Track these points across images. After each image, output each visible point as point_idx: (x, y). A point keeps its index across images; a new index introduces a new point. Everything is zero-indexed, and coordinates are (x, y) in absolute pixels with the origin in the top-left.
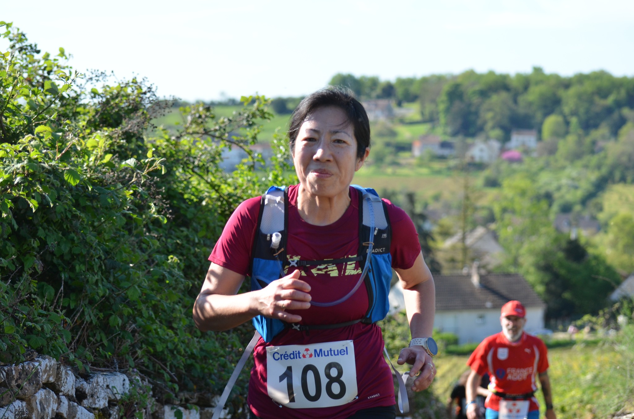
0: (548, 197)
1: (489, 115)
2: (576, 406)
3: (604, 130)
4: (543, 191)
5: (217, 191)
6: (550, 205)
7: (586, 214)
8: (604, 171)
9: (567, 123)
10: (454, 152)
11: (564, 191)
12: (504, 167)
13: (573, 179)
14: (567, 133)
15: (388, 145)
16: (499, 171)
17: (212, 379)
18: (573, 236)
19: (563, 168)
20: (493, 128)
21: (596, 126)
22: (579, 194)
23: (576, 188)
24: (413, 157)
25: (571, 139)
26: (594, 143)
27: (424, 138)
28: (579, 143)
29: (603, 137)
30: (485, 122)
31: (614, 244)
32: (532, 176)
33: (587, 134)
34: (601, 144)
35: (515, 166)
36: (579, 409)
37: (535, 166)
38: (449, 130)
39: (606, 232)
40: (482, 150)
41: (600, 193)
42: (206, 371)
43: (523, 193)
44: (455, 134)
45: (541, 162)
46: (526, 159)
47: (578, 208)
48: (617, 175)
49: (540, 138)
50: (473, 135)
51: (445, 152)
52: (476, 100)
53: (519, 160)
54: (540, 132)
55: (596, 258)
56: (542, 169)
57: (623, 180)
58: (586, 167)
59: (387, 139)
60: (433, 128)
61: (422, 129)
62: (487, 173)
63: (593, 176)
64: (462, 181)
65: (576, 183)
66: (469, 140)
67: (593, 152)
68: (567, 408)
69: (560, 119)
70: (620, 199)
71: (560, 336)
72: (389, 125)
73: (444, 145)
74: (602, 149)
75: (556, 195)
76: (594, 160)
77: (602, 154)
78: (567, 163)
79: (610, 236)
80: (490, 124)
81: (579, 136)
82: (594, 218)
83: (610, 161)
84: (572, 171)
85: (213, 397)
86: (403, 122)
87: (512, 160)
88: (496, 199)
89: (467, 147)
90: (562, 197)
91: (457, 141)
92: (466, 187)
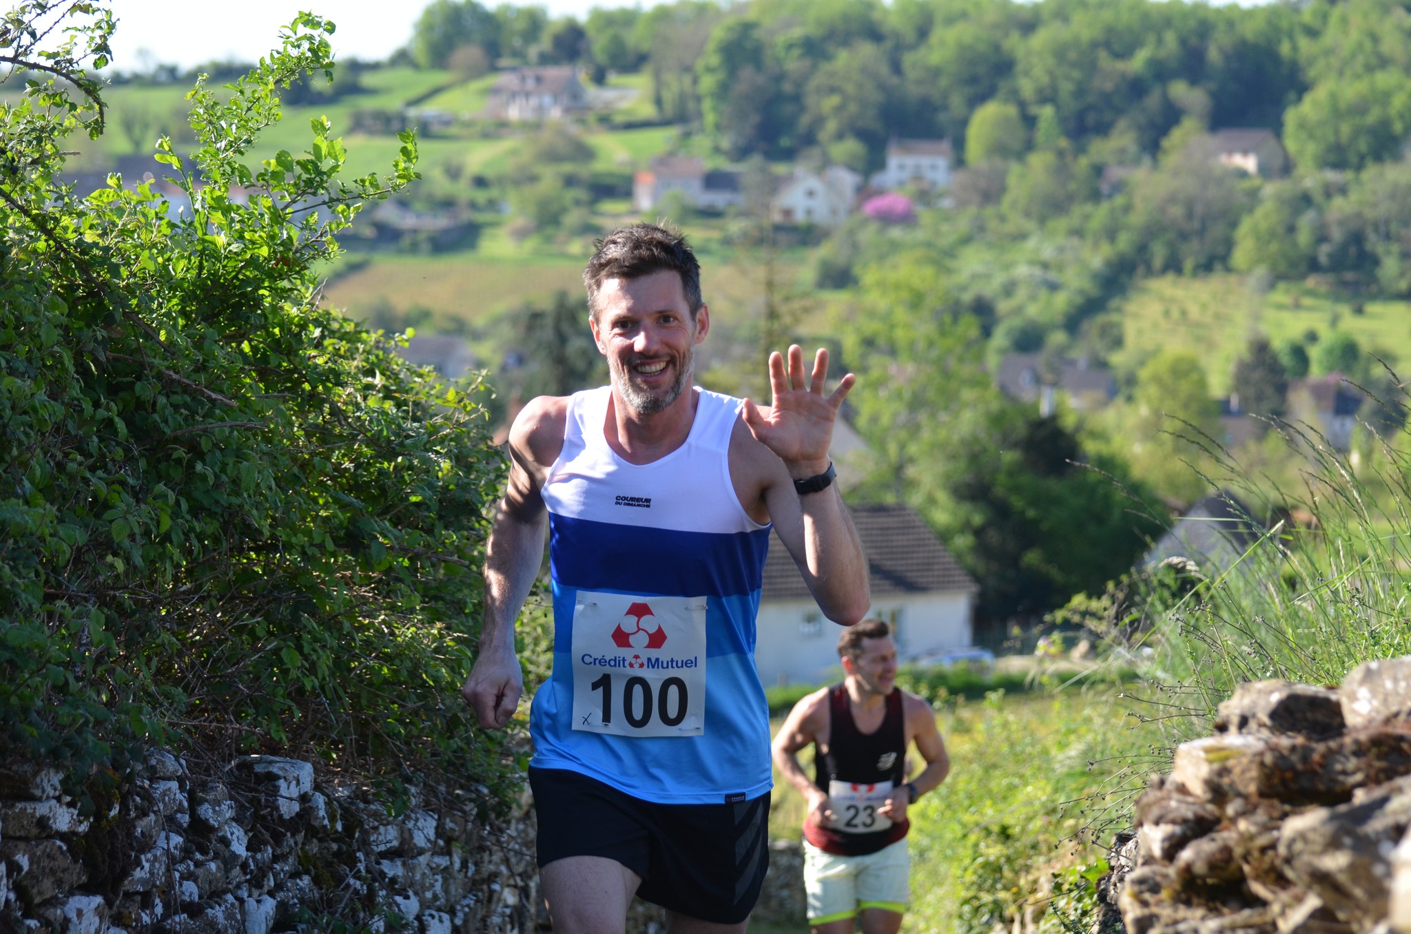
0: (984, 311)
1: (831, 102)
2: (1038, 823)
3: (1123, 138)
4: (967, 297)
5: (49, 234)
6: (987, 332)
7: (1079, 355)
8: (1124, 242)
9: (1030, 121)
10: (741, 200)
11: (1021, 294)
12: (868, 235)
13: (1045, 266)
14: (1030, 146)
15: (570, 181)
16: (855, 247)
17: (31, 724)
18: (1045, 409)
19: (1021, 236)
20: (840, 136)
21: (1103, 129)
22: (1061, 302)
23: (1053, 287)
24: (635, 212)
25: (1039, 161)
26: (1099, 170)
27: (663, 163)
28: (1061, 170)
29: (1122, 158)
30: (820, 121)
31: (1150, 431)
32: (942, 258)
33: (1081, 150)
34: (1116, 173)
35: (896, 233)
36: (1045, 830)
37: (949, 234)
38: (726, 143)
39: (1130, 399)
40: (811, 194)
41: (1114, 303)
42: (14, 700)
43: (916, 301)
44: (741, 153)
45: (963, 224)
46: (925, 216)
47: (1058, 338)
48: (1159, 253)
49: (959, 162)
50: (789, 155)
51: (719, 199)
52: (794, 64)
53: (906, 219)
54: (959, 144)
55: (1106, 463)
56: (966, 240)
57: (1173, 266)
58: (1078, 233)
59: (567, 168)
60: (687, 135)
61: (658, 140)
62: (824, 251)
63: (1097, 258)
64: (760, 273)
65: (1052, 275)
66: (780, 169)
67: (1095, 196)
68: (1016, 831)
69: (1012, 110)
70: (1167, 313)
71: (1014, 665)
72: (575, 130)
73: (714, 181)
74: (1118, 187)
75: (1003, 306)
76: (1100, 214)
77: (1119, 200)
78: (1030, 225)
79: (1144, 410)
80: (831, 126)
81: (1061, 154)
82: (1101, 365)
83: (1137, 218)
84: (1042, 245)
85: (36, 774)
86: (607, 122)
87: (887, 219)
88: (848, 317)
89: (775, 185)
90: (1019, 310)
91: (747, 169)
92: (770, 285)
